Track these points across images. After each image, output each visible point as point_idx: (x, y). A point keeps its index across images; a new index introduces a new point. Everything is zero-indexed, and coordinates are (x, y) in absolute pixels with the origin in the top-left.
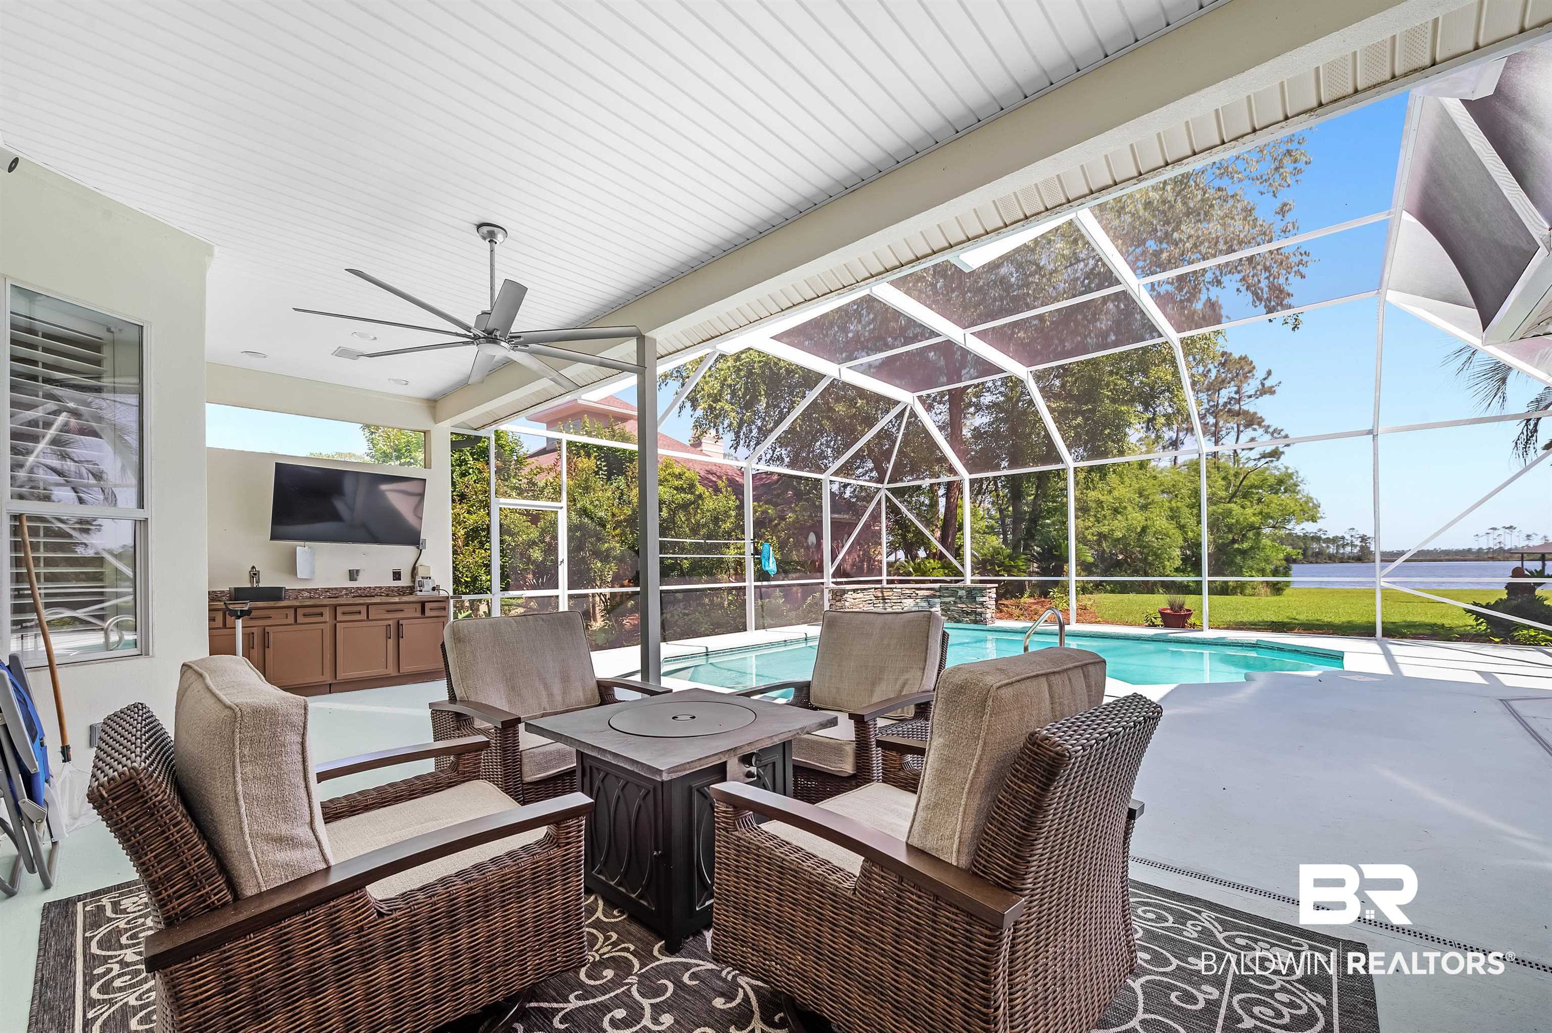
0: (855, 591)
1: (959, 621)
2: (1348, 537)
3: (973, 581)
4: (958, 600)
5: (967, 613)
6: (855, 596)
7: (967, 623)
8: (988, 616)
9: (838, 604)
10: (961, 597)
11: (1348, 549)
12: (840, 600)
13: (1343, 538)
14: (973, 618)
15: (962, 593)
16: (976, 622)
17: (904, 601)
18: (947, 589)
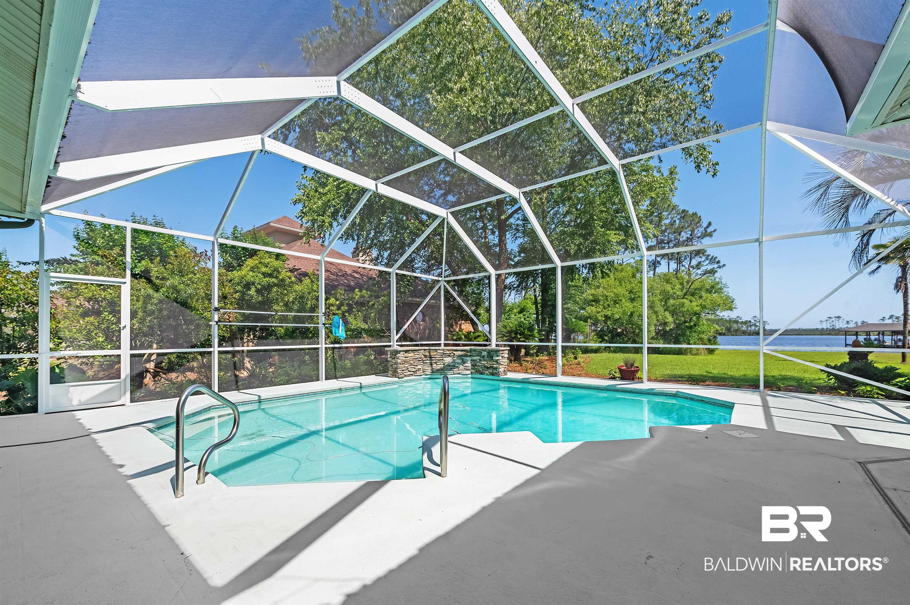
0: (406, 351)
1: (482, 374)
2: (753, 321)
3: (497, 345)
4: (482, 359)
5: (488, 368)
6: (407, 355)
7: (487, 375)
8: (501, 370)
9: (393, 361)
10: (484, 357)
11: (753, 328)
12: (394, 358)
13: (750, 321)
14: (491, 371)
15: (485, 353)
16: (493, 374)
17: (445, 359)
18: (475, 350)
